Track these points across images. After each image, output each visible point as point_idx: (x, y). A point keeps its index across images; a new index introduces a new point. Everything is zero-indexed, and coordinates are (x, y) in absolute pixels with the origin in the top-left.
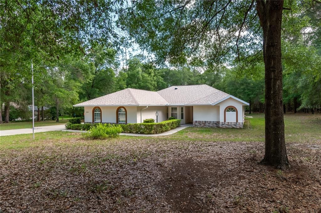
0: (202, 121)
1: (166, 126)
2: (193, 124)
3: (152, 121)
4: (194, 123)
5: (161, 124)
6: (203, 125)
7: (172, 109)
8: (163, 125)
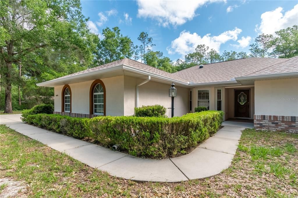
0: (283, 117)
1: (200, 130)
2: (255, 122)
3: (158, 111)
4: (257, 120)
5: (185, 123)
6: (284, 126)
7: (200, 93)
8: (192, 126)
